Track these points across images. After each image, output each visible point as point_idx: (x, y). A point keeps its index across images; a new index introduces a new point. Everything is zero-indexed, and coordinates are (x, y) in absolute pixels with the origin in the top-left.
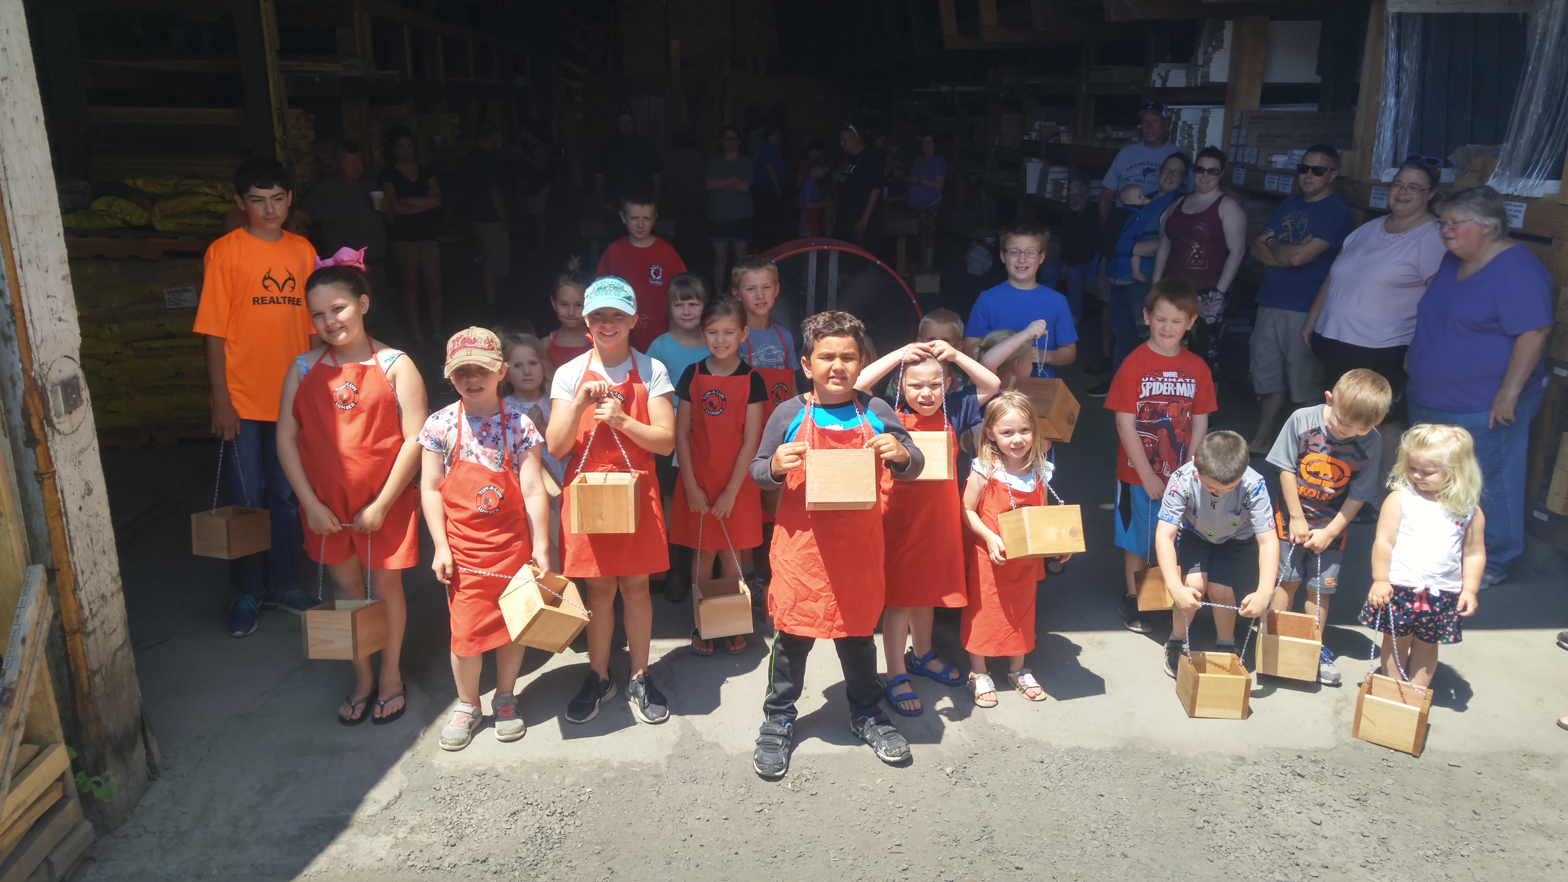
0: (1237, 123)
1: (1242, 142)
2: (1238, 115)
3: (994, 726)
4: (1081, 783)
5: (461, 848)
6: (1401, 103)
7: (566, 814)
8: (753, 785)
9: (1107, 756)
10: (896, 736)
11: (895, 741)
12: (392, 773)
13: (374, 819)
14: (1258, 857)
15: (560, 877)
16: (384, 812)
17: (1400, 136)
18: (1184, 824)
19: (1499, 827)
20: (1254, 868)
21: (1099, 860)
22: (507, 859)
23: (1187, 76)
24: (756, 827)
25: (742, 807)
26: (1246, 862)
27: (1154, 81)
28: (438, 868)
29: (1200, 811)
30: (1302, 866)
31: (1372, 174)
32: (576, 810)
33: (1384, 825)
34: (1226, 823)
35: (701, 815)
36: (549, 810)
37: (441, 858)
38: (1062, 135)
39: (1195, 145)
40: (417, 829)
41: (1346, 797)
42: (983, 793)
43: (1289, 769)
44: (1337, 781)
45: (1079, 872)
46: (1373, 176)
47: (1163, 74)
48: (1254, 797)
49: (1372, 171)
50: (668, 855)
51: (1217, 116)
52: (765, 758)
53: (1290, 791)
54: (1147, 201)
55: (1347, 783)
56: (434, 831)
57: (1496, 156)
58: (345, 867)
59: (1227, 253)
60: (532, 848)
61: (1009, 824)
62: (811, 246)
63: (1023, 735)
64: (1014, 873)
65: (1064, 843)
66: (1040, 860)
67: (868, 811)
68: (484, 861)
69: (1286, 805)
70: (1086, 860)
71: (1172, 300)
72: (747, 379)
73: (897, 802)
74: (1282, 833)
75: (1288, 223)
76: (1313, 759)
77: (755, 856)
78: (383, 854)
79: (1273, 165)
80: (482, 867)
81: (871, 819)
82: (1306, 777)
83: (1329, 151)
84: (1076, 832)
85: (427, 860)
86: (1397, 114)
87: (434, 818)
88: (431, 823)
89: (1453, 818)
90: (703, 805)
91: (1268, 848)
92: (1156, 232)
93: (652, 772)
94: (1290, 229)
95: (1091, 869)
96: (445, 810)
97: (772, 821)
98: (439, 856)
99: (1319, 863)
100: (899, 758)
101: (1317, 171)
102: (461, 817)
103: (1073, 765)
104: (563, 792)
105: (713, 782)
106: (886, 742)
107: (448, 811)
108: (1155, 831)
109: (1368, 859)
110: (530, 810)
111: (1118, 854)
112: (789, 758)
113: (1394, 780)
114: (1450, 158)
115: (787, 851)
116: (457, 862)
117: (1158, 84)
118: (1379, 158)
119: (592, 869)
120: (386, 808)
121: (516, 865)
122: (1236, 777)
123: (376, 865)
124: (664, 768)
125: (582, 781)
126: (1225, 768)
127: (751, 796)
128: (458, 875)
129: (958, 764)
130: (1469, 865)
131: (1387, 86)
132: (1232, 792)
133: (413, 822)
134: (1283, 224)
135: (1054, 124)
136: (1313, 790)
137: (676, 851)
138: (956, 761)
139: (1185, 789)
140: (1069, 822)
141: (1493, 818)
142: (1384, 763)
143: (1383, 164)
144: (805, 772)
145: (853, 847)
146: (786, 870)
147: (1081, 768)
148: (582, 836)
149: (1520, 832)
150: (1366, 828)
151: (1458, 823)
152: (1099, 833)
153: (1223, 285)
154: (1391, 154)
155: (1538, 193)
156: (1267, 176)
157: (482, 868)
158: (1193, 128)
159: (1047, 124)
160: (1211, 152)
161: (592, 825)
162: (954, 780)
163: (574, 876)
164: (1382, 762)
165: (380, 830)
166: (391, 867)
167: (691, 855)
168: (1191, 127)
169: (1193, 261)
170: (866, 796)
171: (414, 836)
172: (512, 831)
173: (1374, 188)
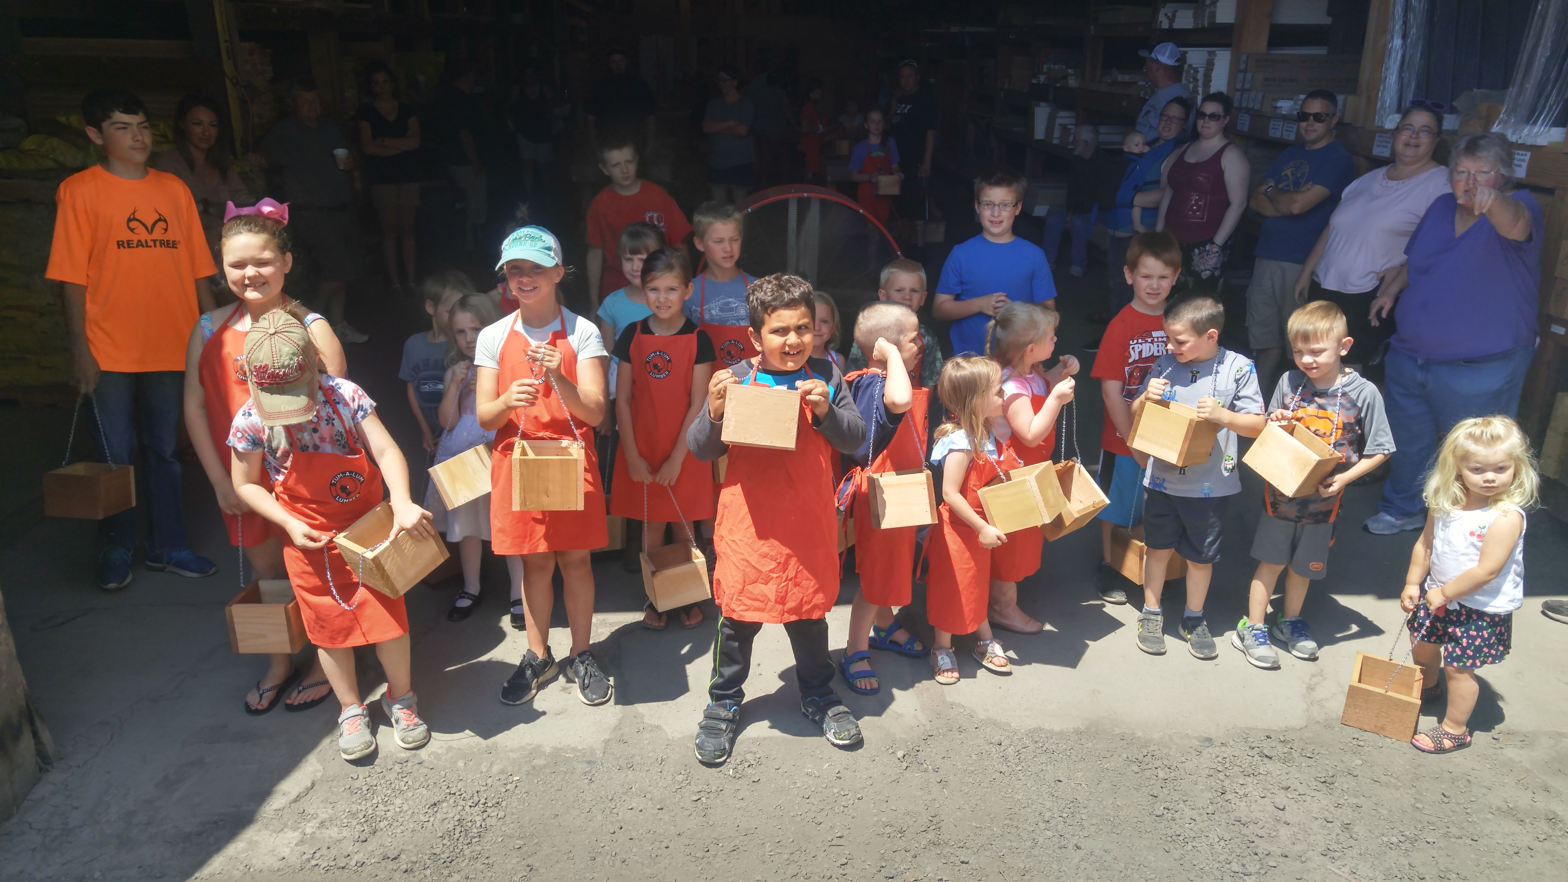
0: (1242, 66)
1: (1247, 86)
2: (1244, 57)
3: (952, 705)
4: (1039, 767)
5: (371, 845)
6: (1408, 45)
7: (490, 804)
8: (692, 772)
9: (1068, 738)
10: (846, 718)
11: (844, 723)
12: (306, 762)
13: (280, 813)
14: (1216, 846)
15: (474, 876)
16: (292, 805)
17: (1406, 81)
18: (1143, 812)
19: (1468, 811)
20: (1211, 858)
21: (1050, 852)
22: (420, 855)
23: (1195, 17)
24: (692, 818)
25: (678, 796)
26: (1203, 853)
27: (1161, 22)
28: (343, 868)
29: (1161, 797)
30: (1260, 855)
31: (1376, 121)
32: (501, 800)
33: (1349, 809)
34: (1187, 809)
35: (634, 805)
36: (472, 801)
37: (349, 855)
38: (1069, 78)
39: (1200, 90)
40: (328, 824)
41: (1312, 779)
42: (934, 778)
43: (1257, 750)
44: (1305, 762)
45: (1027, 867)
46: (1377, 123)
47: (1170, 14)
48: (1218, 781)
49: (1377, 117)
50: (593, 850)
51: (1223, 59)
52: (706, 744)
53: (1256, 774)
54: (1146, 149)
55: (1315, 764)
56: (345, 825)
57: (1502, 102)
58: (241, 868)
59: (1227, 204)
60: (449, 843)
61: (959, 814)
62: (791, 193)
63: (982, 715)
64: (958, 868)
65: (1015, 835)
66: (988, 853)
67: (812, 800)
68: (395, 858)
69: (1251, 789)
70: (1037, 853)
71: (1157, 255)
72: (693, 338)
73: (843, 789)
74: (1243, 820)
75: (1289, 172)
76: (1282, 739)
77: (686, 850)
78: (285, 851)
79: (1278, 111)
80: (392, 865)
81: (813, 808)
82: (1274, 758)
83: (1329, 97)
84: (1029, 822)
85: (333, 858)
86: (1403, 56)
87: (347, 810)
88: (343, 817)
89: (1421, 802)
90: (637, 794)
91: (1227, 837)
92: (1157, 182)
93: (586, 759)
94: (1291, 178)
95: (1040, 862)
96: (360, 801)
97: (709, 811)
98: (346, 854)
99: (1279, 852)
100: (848, 742)
101: (1318, 117)
102: (376, 809)
103: (1032, 747)
104: (489, 781)
105: (651, 769)
106: (835, 724)
107: (364, 803)
108: (1112, 820)
109: (1329, 847)
110: (452, 801)
111: (1071, 846)
112: (732, 742)
113: (1362, 760)
114: (1455, 104)
115: (721, 845)
116: (364, 860)
117: (1165, 25)
118: (1384, 103)
119: (509, 867)
120: (296, 800)
121: (429, 862)
122: (1202, 759)
123: (277, 865)
124: (599, 754)
125: (510, 769)
126: (1191, 750)
127: (689, 784)
128: (364, 875)
129: (910, 747)
130: (1434, 853)
131: (1394, 27)
132: (1196, 776)
133: (323, 815)
134: (1283, 174)
135: (1064, 67)
136: (1279, 773)
137: (602, 845)
138: (909, 743)
139: (1148, 774)
140: (1022, 810)
141: (1463, 801)
142: (1355, 742)
143: (1387, 110)
144: (749, 756)
145: (791, 840)
146: (717, 865)
147: (1040, 751)
148: (503, 829)
149: (1490, 816)
150: (1331, 813)
151: (1426, 807)
152: (1053, 822)
153: (1221, 237)
154: (1395, 100)
155: (1542, 141)
156: (1272, 122)
157: (391, 867)
158: (1198, 72)
159: (1056, 67)
160: (1218, 97)
161: (516, 816)
162: (905, 765)
163: (489, 874)
164: (1352, 741)
165: (286, 825)
166: (293, 867)
167: (618, 850)
168: (1196, 71)
169: (1191, 213)
170: (811, 782)
171: (323, 831)
172: (430, 824)
173: (1378, 134)
